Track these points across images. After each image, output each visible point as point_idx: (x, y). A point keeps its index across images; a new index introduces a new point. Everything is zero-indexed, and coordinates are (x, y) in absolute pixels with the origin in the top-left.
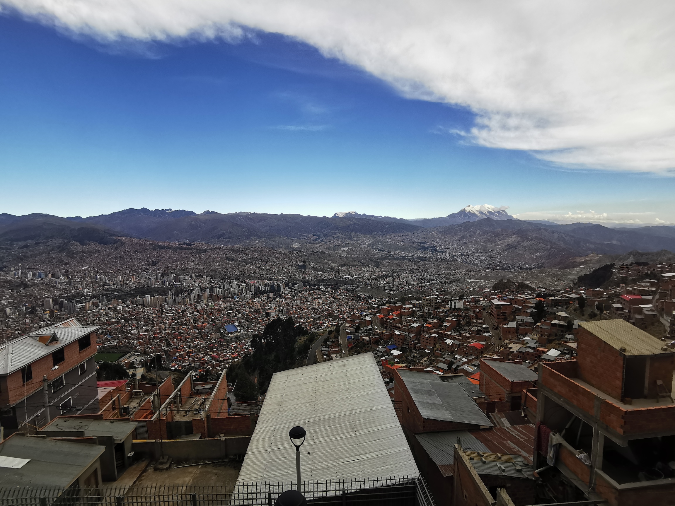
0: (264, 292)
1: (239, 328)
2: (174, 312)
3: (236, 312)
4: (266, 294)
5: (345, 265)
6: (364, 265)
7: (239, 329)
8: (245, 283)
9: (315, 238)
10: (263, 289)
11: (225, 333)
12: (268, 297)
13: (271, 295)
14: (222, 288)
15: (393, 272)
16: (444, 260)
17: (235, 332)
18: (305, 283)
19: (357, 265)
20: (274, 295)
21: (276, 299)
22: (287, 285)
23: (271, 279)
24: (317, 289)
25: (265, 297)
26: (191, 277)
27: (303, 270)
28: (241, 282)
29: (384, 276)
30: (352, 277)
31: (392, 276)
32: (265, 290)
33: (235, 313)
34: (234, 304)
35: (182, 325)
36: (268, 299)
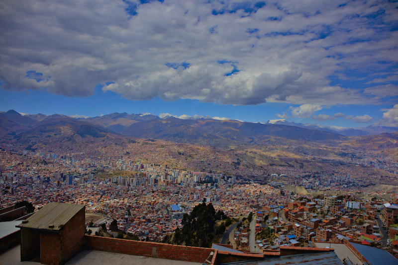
0: (205, 182)
2: (136, 190)
4: (205, 184)
5: (274, 165)
6: (290, 166)
7: (181, 209)
8: (190, 174)
9: (249, 141)
11: (170, 211)
13: (209, 185)
15: (315, 173)
16: (362, 166)
18: (238, 177)
19: (284, 166)
20: (212, 185)
21: (213, 189)
22: (223, 178)
23: (211, 172)
24: (247, 184)
25: (204, 186)
27: (238, 166)
29: (306, 176)
30: (279, 175)
31: (314, 177)
32: (205, 180)
36: (206, 187)
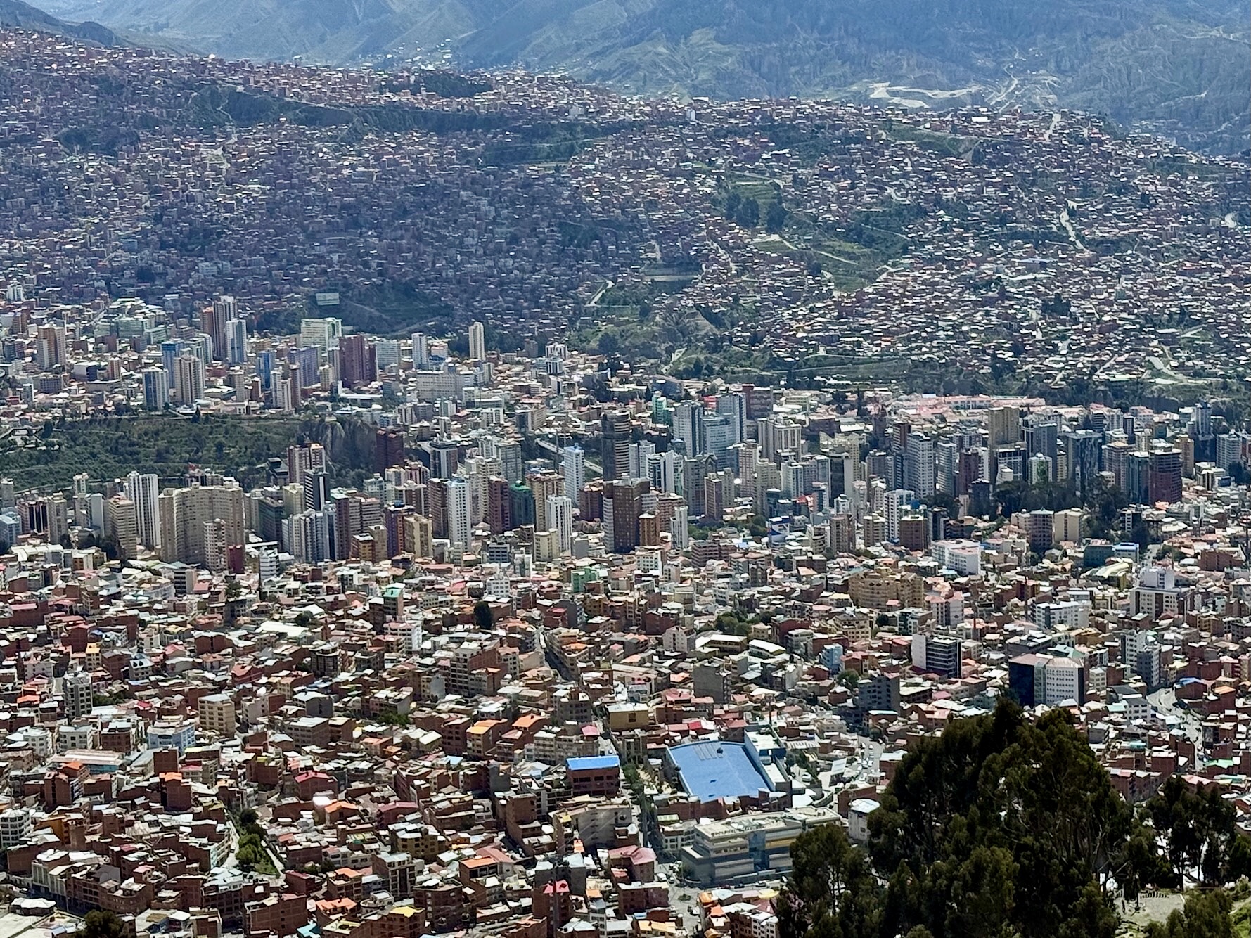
0: (1014, 497)
1: (774, 774)
2: (315, 609)
3: (772, 647)
4: (1023, 519)
7: (779, 787)
8: (863, 415)
10: (1007, 473)
11: (665, 807)
12: (1041, 545)
13: (1068, 525)
14: (680, 449)
17: (746, 804)
20: (1092, 529)
21: (1102, 564)
23: (1077, 392)
25: (1013, 540)
26: (460, 349)
28: (839, 400)
32: (1022, 482)
33: (760, 654)
34: (759, 579)
35: (367, 712)
36: (1036, 554)
